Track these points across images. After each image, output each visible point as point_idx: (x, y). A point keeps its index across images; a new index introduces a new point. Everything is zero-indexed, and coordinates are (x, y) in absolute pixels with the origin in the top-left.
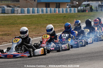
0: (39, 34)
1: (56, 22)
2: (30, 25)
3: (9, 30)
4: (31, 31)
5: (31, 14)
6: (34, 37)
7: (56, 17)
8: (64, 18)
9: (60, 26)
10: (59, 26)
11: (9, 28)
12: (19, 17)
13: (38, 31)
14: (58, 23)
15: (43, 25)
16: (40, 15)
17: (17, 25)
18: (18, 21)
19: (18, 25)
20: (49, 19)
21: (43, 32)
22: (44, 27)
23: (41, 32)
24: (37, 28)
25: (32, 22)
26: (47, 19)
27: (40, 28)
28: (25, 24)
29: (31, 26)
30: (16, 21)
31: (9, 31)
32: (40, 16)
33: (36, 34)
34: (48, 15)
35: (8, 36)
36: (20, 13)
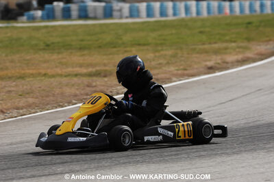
0: (186, 72)
1: (227, 38)
2: (160, 48)
3: (105, 61)
4: (165, 62)
5: (157, 18)
6: (174, 79)
7: (227, 24)
8: (247, 27)
9: (241, 50)
10: (237, 50)
11: (105, 57)
12: (127, 28)
13: (183, 63)
14: (235, 42)
15: (194, 47)
16: (183, 20)
17: (125, 47)
18: (127, 38)
19: (128, 49)
20: (207, 29)
21: (196, 66)
22: (198, 53)
23: (190, 66)
24: (179, 55)
25: (164, 40)
26: (202, 29)
27: (188, 54)
28: (144, 45)
29: (162, 50)
30: (121, 39)
31: (105, 65)
32: (182, 24)
33: (180, 72)
34: (203, 20)
35: (105, 76)
36: (127, 17)
